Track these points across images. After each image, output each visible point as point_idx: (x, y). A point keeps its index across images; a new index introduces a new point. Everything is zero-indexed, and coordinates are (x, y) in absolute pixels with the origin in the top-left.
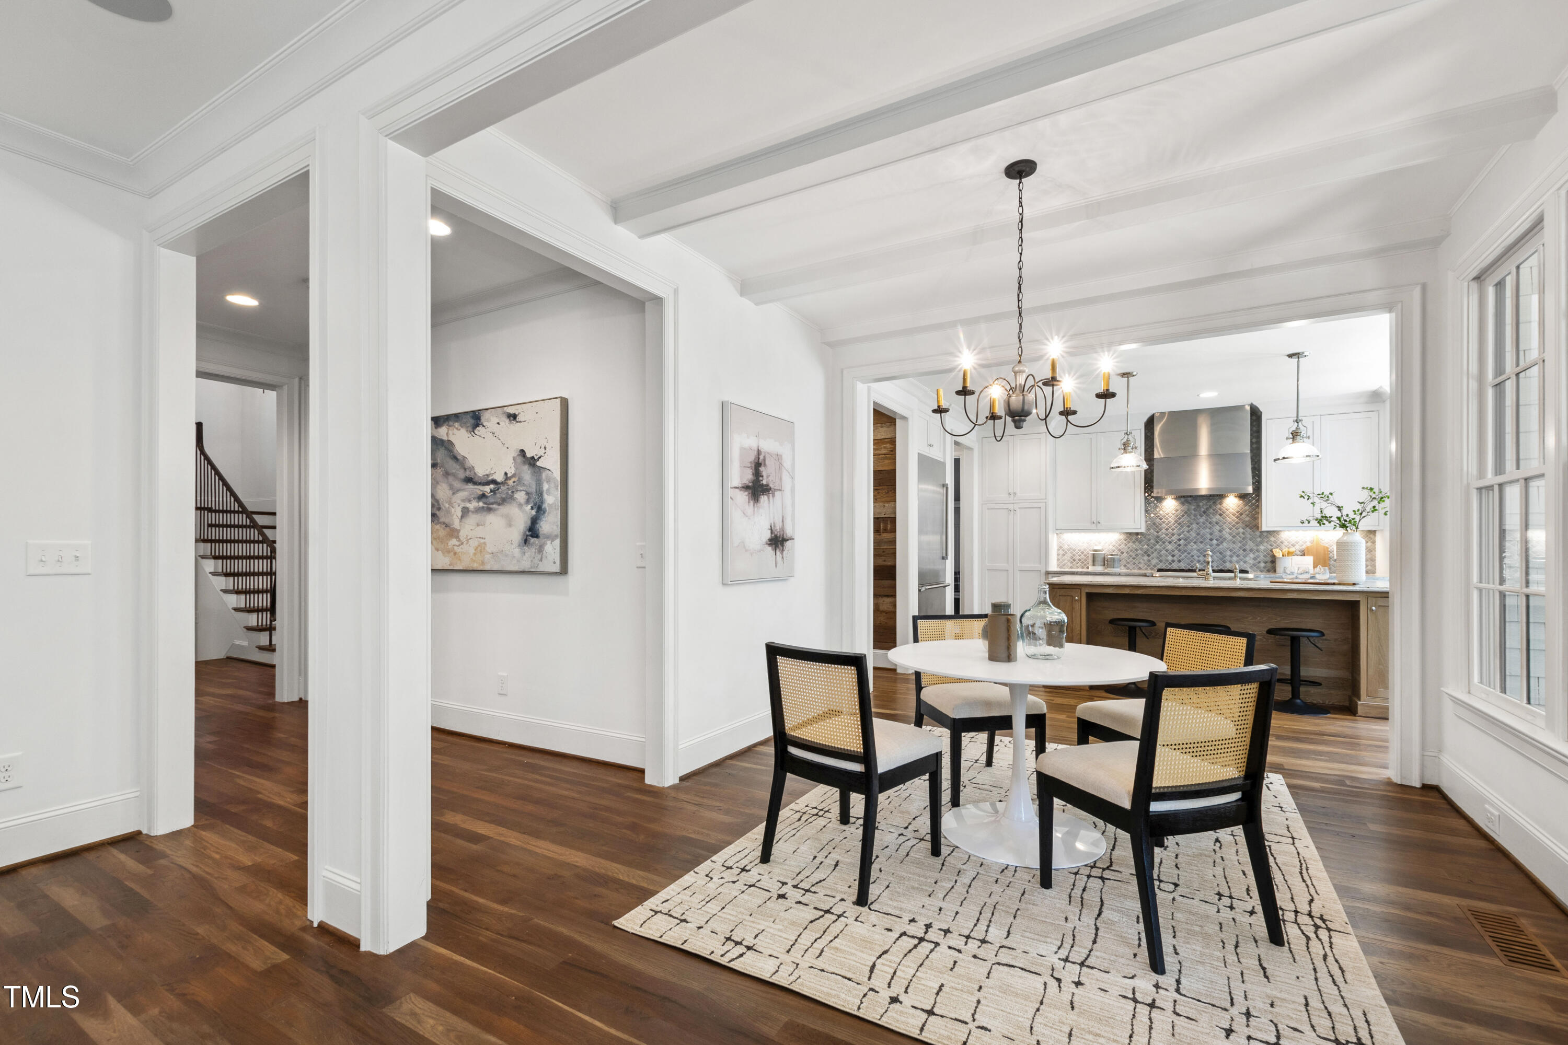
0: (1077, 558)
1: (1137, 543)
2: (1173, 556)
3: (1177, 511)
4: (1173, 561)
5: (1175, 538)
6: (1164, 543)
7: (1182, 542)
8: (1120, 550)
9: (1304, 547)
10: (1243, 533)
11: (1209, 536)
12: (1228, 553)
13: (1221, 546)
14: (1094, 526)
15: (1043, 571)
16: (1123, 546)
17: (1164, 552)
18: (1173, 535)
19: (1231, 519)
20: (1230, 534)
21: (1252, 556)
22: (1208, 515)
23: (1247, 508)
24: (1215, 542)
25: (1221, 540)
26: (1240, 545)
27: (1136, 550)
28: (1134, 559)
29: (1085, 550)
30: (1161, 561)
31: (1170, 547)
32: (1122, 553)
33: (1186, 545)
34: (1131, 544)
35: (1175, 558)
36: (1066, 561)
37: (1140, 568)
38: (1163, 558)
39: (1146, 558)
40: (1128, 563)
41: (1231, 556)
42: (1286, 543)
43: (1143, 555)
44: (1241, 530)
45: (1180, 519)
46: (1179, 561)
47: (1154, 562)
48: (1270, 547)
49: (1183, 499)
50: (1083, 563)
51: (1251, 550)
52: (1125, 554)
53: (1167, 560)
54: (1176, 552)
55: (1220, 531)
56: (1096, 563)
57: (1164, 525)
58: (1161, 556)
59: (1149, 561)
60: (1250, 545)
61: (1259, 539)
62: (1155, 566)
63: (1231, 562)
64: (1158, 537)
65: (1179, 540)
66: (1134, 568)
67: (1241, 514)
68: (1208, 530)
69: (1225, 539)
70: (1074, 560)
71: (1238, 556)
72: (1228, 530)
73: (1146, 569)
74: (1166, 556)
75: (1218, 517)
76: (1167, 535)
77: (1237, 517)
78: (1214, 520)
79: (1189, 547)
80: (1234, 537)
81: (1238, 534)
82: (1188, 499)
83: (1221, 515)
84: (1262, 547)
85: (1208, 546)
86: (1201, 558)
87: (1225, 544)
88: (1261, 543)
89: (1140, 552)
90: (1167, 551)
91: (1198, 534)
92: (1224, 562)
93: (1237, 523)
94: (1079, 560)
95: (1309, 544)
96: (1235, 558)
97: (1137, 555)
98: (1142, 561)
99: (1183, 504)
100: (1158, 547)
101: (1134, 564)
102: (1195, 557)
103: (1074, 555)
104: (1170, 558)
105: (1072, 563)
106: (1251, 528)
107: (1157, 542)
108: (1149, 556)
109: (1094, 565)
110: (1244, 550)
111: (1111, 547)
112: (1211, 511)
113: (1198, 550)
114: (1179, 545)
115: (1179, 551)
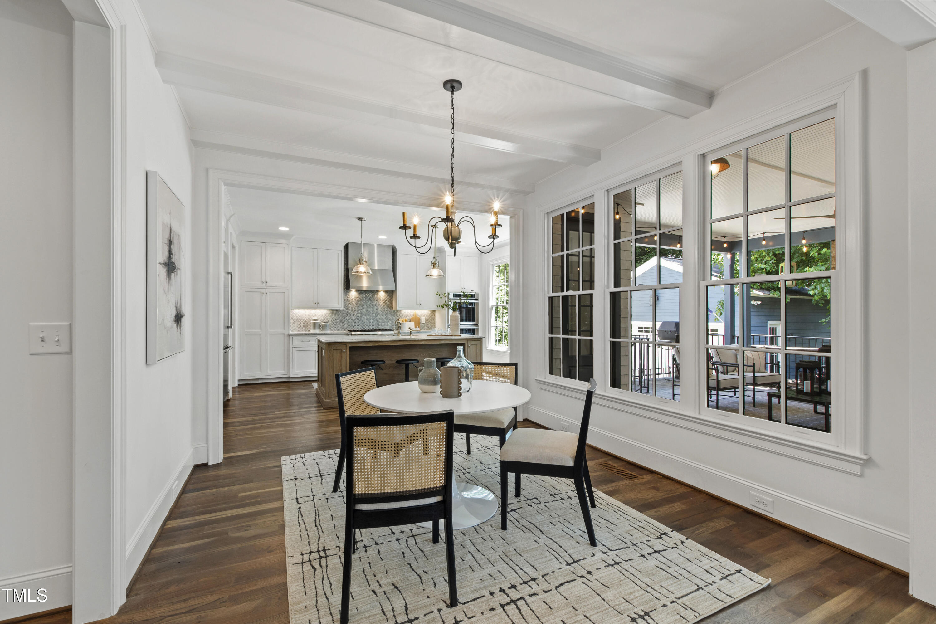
0: (302, 325)
1: (337, 316)
2: (355, 323)
3: (357, 298)
4: (355, 326)
5: (356, 313)
6: (350, 315)
7: (359, 315)
8: (327, 320)
9: (411, 317)
10: (387, 311)
11: (372, 312)
12: (380, 321)
13: (377, 317)
14: (315, 305)
15: (286, 333)
16: (329, 317)
17: (350, 320)
18: (355, 311)
19: (382, 303)
20: (381, 311)
21: (390, 322)
22: (371, 301)
23: (388, 298)
24: (374, 315)
25: (377, 314)
26: (385, 317)
27: (336, 320)
28: (335, 325)
29: (307, 320)
30: (349, 326)
31: (354, 318)
32: (329, 321)
33: (361, 317)
34: (333, 316)
35: (356, 324)
36: (295, 327)
37: (338, 330)
38: (350, 324)
39: (341, 324)
40: (332, 327)
41: (382, 323)
42: (404, 316)
43: (340, 323)
44: (386, 309)
45: (358, 302)
46: (358, 326)
47: (346, 326)
48: (398, 318)
49: (360, 292)
50: (306, 328)
51: (390, 319)
52: (330, 322)
53: (352, 325)
54: (357, 320)
55: (377, 309)
56: (316, 328)
57: (350, 306)
58: (349, 323)
59: (343, 326)
60: (390, 316)
61: (393, 314)
62: (346, 329)
63: (381, 325)
64: (347, 312)
65: (358, 314)
66: (335, 330)
67: (386, 301)
68: (371, 309)
69: (379, 313)
70: (300, 326)
71: (384, 322)
72: (380, 309)
73: (342, 330)
74: (352, 323)
75: (376, 302)
76: (352, 311)
77: (384, 302)
78: (374, 303)
79: (363, 318)
80: (383, 312)
81: (384, 311)
82: (360, 291)
83: (377, 301)
84: (394, 318)
85: (371, 318)
86: (368, 324)
87: (379, 316)
88: (394, 315)
89: (338, 321)
90: (352, 320)
91: (367, 311)
92: (379, 325)
93: (384, 305)
94: (304, 326)
95: (412, 316)
96: (383, 324)
97: (337, 323)
98: (339, 326)
99: (360, 294)
100: (347, 318)
101: (335, 327)
102: (366, 324)
103: (300, 323)
104: (354, 324)
105: (299, 328)
106: (390, 308)
107: (347, 315)
108: (343, 323)
109: (314, 329)
110: (387, 319)
111: (322, 318)
112: (373, 299)
113: (367, 319)
114: (358, 317)
115: (358, 320)
